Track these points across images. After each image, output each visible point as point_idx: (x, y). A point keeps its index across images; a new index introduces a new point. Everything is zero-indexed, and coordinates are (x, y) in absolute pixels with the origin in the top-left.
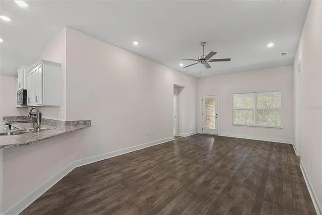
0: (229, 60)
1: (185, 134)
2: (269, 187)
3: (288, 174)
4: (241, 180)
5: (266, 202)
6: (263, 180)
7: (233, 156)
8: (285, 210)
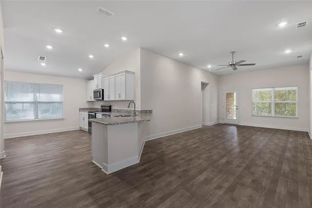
0: (254, 64)
1: (210, 123)
2: (286, 168)
3: (304, 159)
4: (260, 162)
5: (282, 178)
6: (280, 163)
7: (250, 144)
8: (299, 183)
